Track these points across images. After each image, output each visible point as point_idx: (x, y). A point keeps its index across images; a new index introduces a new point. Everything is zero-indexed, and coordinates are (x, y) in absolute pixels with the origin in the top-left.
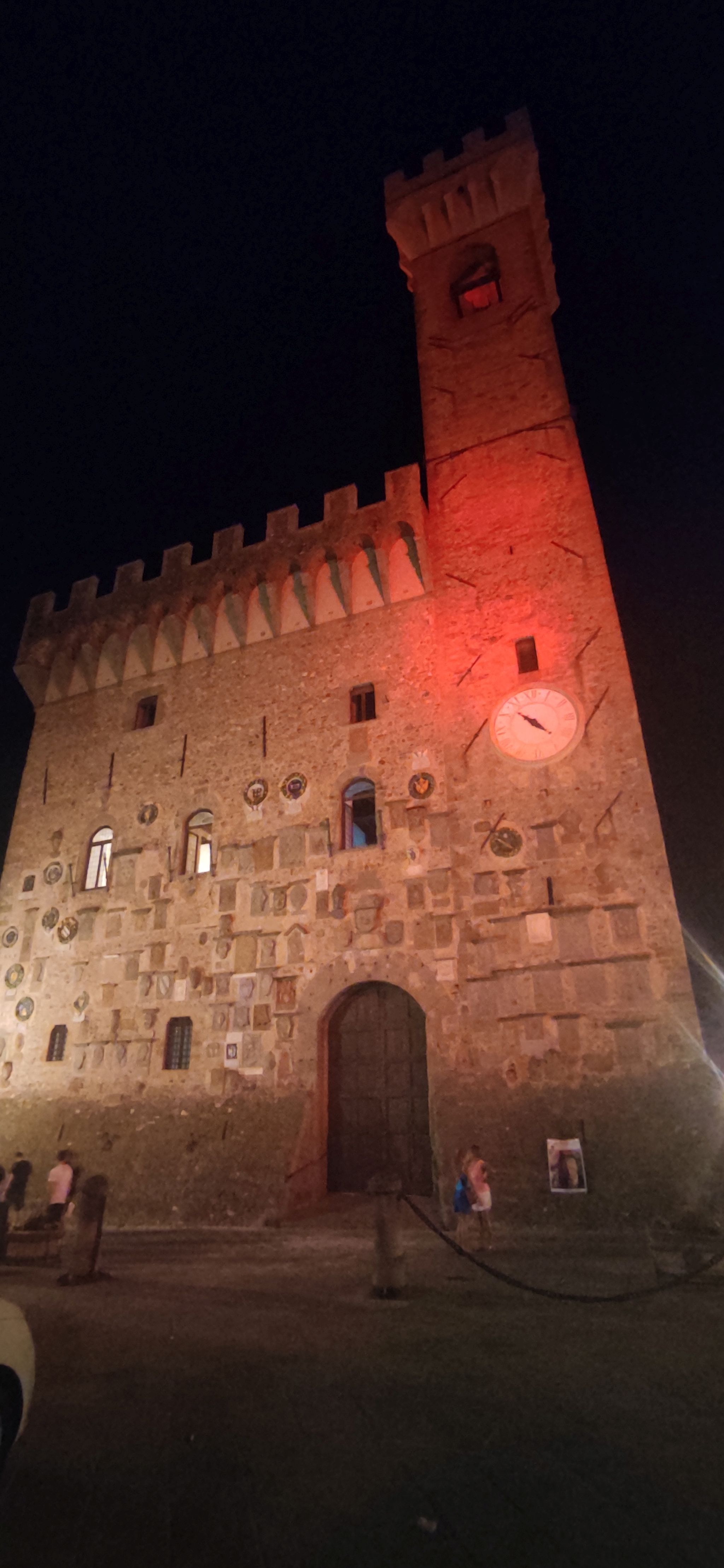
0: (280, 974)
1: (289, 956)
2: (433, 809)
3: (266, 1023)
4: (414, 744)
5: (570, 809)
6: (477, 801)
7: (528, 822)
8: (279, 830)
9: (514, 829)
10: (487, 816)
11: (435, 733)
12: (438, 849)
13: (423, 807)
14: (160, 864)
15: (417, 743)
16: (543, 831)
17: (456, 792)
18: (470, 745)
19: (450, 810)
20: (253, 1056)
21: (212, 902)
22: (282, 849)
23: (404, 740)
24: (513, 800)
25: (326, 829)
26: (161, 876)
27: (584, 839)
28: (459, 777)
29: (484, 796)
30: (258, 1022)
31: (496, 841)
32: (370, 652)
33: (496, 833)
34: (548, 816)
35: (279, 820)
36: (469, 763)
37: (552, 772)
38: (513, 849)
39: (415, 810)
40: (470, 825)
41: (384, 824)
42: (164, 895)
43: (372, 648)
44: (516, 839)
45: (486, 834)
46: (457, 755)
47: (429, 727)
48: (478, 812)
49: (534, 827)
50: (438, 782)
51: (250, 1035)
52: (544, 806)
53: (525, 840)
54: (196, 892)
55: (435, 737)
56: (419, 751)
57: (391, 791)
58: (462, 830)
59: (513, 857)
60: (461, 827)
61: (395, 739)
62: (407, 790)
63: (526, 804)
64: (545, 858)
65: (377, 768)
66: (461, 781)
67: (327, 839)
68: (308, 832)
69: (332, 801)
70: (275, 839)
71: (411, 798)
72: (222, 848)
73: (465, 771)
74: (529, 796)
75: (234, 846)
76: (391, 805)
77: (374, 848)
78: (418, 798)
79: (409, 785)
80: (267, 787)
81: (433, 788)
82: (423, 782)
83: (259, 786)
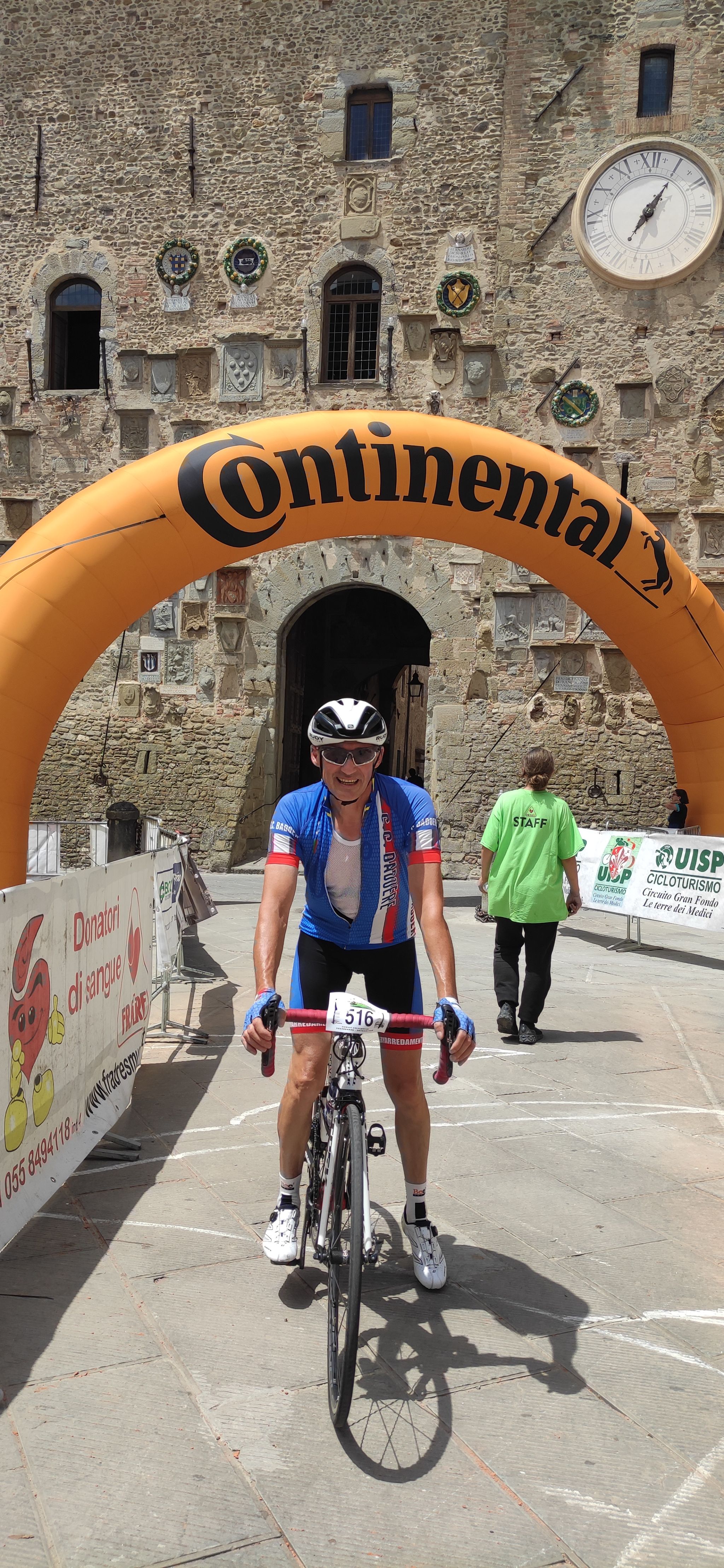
2: (472, 334)
3: (201, 628)
4: (451, 219)
5: (675, 364)
6: (540, 333)
7: (610, 376)
8: (220, 336)
9: (589, 385)
10: (552, 360)
11: (489, 205)
12: (472, 402)
13: (457, 331)
14: (11, 367)
15: (458, 218)
16: (630, 395)
17: (510, 314)
18: (541, 237)
19: (498, 341)
20: (181, 670)
21: (108, 441)
22: (225, 370)
23: (436, 210)
24: (594, 339)
25: (299, 346)
26: (15, 388)
27: (686, 412)
28: (518, 288)
29: (551, 325)
30: (188, 626)
31: (560, 400)
32: (389, 22)
33: (562, 387)
34: (642, 371)
35: (219, 319)
36: (537, 268)
37: (659, 301)
38: (582, 416)
39: (444, 334)
40: (525, 371)
41: (393, 351)
42: (22, 420)
43: (393, 13)
44: (589, 400)
45: (547, 388)
46: (518, 250)
47: (479, 192)
48: (539, 352)
49: (619, 387)
50: (484, 290)
51: (176, 642)
52: (639, 355)
53: (601, 404)
54: (78, 422)
55: (488, 212)
56: (459, 233)
57: (408, 295)
58: (511, 377)
59: (581, 428)
60: (511, 372)
61: (421, 205)
62: (434, 299)
63: (613, 347)
64: (627, 434)
65: (388, 251)
66: (519, 296)
67: (299, 361)
68: (269, 347)
69: (310, 299)
70: (212, 351)
71: (438, 313)
72: (122, 355)
73: (529, 280)
74: (620, 336)
75: (142, 353)
76: (405, 319)
77: (375, 386)
78: (450, 314)
79: (438, 292)
80: (197, 255)
81: (475, 300)
82: (463, 289)
83: (184, 252)
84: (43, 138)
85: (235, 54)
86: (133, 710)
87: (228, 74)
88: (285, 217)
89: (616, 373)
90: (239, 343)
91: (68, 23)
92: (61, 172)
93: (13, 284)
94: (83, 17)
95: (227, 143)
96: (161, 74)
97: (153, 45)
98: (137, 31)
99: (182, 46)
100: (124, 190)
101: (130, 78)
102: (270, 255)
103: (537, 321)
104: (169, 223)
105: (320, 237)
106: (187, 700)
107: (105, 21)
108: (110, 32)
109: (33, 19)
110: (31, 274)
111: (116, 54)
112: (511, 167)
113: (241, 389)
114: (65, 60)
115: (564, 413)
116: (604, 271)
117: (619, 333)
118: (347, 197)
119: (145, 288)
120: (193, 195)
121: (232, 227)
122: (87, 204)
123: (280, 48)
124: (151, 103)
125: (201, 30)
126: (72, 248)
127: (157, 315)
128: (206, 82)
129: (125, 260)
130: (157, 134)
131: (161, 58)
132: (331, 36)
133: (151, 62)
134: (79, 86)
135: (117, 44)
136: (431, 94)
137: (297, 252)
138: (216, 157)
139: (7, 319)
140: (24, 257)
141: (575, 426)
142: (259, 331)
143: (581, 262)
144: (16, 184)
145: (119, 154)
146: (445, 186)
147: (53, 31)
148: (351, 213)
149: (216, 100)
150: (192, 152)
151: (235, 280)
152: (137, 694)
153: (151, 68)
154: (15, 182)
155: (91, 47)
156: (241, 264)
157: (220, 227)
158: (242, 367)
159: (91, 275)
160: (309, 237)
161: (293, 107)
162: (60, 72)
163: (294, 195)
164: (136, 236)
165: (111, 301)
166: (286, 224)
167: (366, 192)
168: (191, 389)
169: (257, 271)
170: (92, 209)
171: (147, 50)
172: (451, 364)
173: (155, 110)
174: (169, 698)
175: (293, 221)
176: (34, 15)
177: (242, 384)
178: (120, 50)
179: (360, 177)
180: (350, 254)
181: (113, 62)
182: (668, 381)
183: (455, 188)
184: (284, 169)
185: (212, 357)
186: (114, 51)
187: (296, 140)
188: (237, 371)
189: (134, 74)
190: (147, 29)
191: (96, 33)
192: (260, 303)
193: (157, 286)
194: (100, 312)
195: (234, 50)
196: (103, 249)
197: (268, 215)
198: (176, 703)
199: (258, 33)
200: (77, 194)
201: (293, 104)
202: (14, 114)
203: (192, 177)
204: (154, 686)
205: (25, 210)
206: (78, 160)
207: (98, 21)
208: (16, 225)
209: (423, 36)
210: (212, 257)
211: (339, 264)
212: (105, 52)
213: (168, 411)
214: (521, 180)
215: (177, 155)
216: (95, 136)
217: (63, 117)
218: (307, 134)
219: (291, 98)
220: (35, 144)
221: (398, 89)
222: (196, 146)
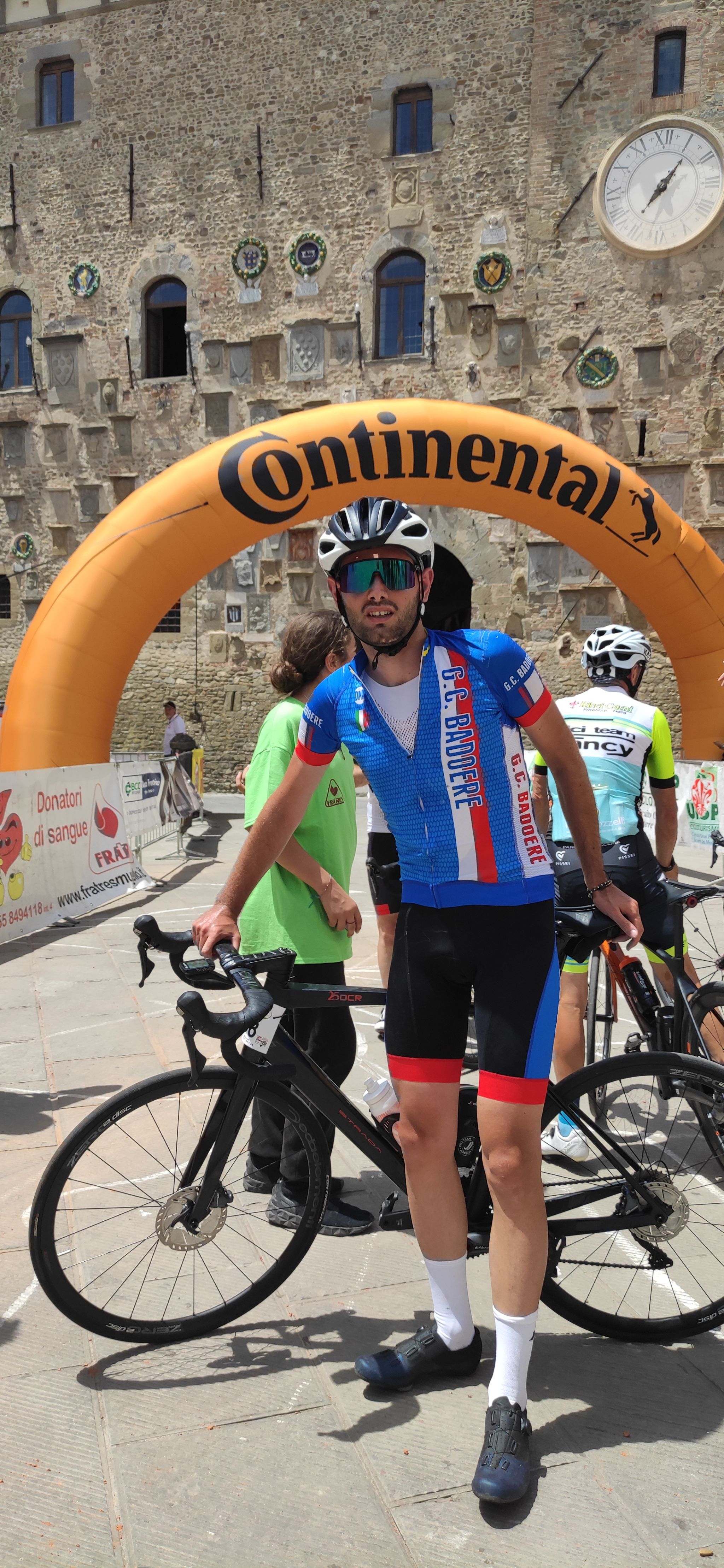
2: (504, 311)
3: (276, 583)
4: (486, 203)
5: (687, 326)
6: (565, 304)
7: (629, 341)
8: (287, 322)
9: (609, 350)
10: (577, 328)
11: (519, 189)
12: (506, 369)
13: (492, 307)
14: (113, 361)
15: (491, 203)
16: (647, 356)
17: (539, 288)
18: (566, 216)
19: (529, 313)
20: (261, 621)
21: (195, 421)
22: (292, 353)
23: (472, 196)
24: (614, 306)
25: (354, 328)
26: (117, 379)
27: (698, 371)
28: (546, 264)
29: (576, 297)
30: (266, 581)
31: (584, 365)
32: (428, 25)
33: (586, 353)
34: (658, 335)
35: (286, 307)
36: (562, 245)
37: (673, 268)
38: (604, 378)
39: (480, 310)
40: (552, 339)
41: (436, 328)
42: (125, 407)
43: (431, 17)
44: (609, 364)
45: (571, 354)
46: (545, 229)
47: (510, 177)
48: (565, 322)
49: (636, 350)
50: (515, 268)
51: (256, 596)
52: (655, 319)
53: (621, 366)
54: (170, 406)
55: (518, 195)
56: (492, 216)
57: (449, 276)
58: (540, 346)
59: (602, 390)
60: (540, 342)
61: (459, 193)
62: (472, 278)
63: (631, 314)
64: (644, 392)
65: (430, 237)
66: (547, 271)
67: (355, 341)
68: (329, 330)
69: (363, 284)
70: (280, 336)
71: (475, 291)
72: (206, 345)
73: (555, 255)
74: (637, 303)
75: (222, 342)
76: (447, 298)
77: (420, 361)
78: (486, 291)
79: (475, 272)
80: (267, 252)
81: (507, 277)
82: (496, 267)
83: (255, 249)
84: (135, 155)
85: (295, 66)
86: (223, 655)
87: (290, 85)
88: (341, 211)
89: (634, 337)
90: (303, 328)
91: (153, 51)
92: (151, 185)
93: (114, 287)
94: (165, 44)
95: (289, 147)
96: (233, 89)
97: (225, 63)
98: (211, 52)
99: (250, 62)
100: (204, 196)
101: (206, 96)
102: (329, 247)
103: (563, 294)
104: (242, 224)
105: (371, 228)
106: (266, 646)
107: (184, 46)
108: (188, 55)
109: (124, 49)
110: (129, 277)
111: (193, 75)
112: (538, 152)
113: (305, 369)
114: (151, 84)
115: (587, 377)
116: (622, 244)
117: (637, 300)
118: (394, 190)
119: (223, 283)
120: (261, 197)
121: (296, 224)
122: (173, 212)
123: (334, 57)
124: (224, 116)
125: (265, 47)
126: (161, 252)
127: (233, 307)
128: (270, 93)
129: (206, 259)
130: (230, 144)
131: (232, 75)
132: (378, 43)
133: (223, 80)
134: (163, 106)
135: (195, 66)
136: (467, 89)
137: (351, 243)
138: (281, 161)
139: (109, 318)
140: (122, 262)
141: (597, 388)
142: (320, 317)
143: (602, 237)
144: (114, 198)
145: (198, 164)
146: (480, 174)
147: (141, 59)
148: (398, 204)
149: (279, 110)
150: (260, 158)
151: (299, 271)
152: (225, 643)
153: (224, 85)
154: (113, 196)
155: (173, 70)
156: (304, 256)
157: (286, 225)
158: (306, 350)
159: (178, 275)
160: (361, 228)
161: (346, 111)
162: (147, 95)
163: (348, 191)
164: (215, 237)
165: (195, 297)
166: (342, 217)
167: (410, 184)
168: (264, 372)
169: (318, 262)
170: (177, 216)
171: (220, 69)
172: (487, 336)
173: (228, 122)
174: (251, 645)
175: (348, 214)
176: (125, 46)
177: (306, 364)
178: (197, 70)
179: (405, 171)
180: (396, 243)
181: (192, 81)
182: (680, 343)
183: (488, 175)
184: (339, 168)
185: (281, 342)
186: (192, 72)
187: (349, 140)
188: (302, 353)
189: (210, 91)
190: (220, 50)
191: (176, 57)
192: (320, 291)
193: (233, 281)
194: (185, 308)
195: (294, 62)
196: (187, 251)
197: (327, 210)
198: (258, 649)
199: (314, 45)
200: (164, 203)
201: (346, 108)
202: (111, 135)
203: (261, 180)
204: (238, 635)
205: (121, 221)
206: (164, 172)
207: (178, 47)
208: (115, 235)
209: (458, 37)
210: (279, 252)
211: (388, 251)
212: (185, 73)
213: (244, 393)
214: (548, 163)
215: (248, 162)
216: (178, 151)
217: (151, 135)
218: (358, 133)
219: (344, 103)
220: (128, 161)
221: (438, 87)
222: (263, 152)
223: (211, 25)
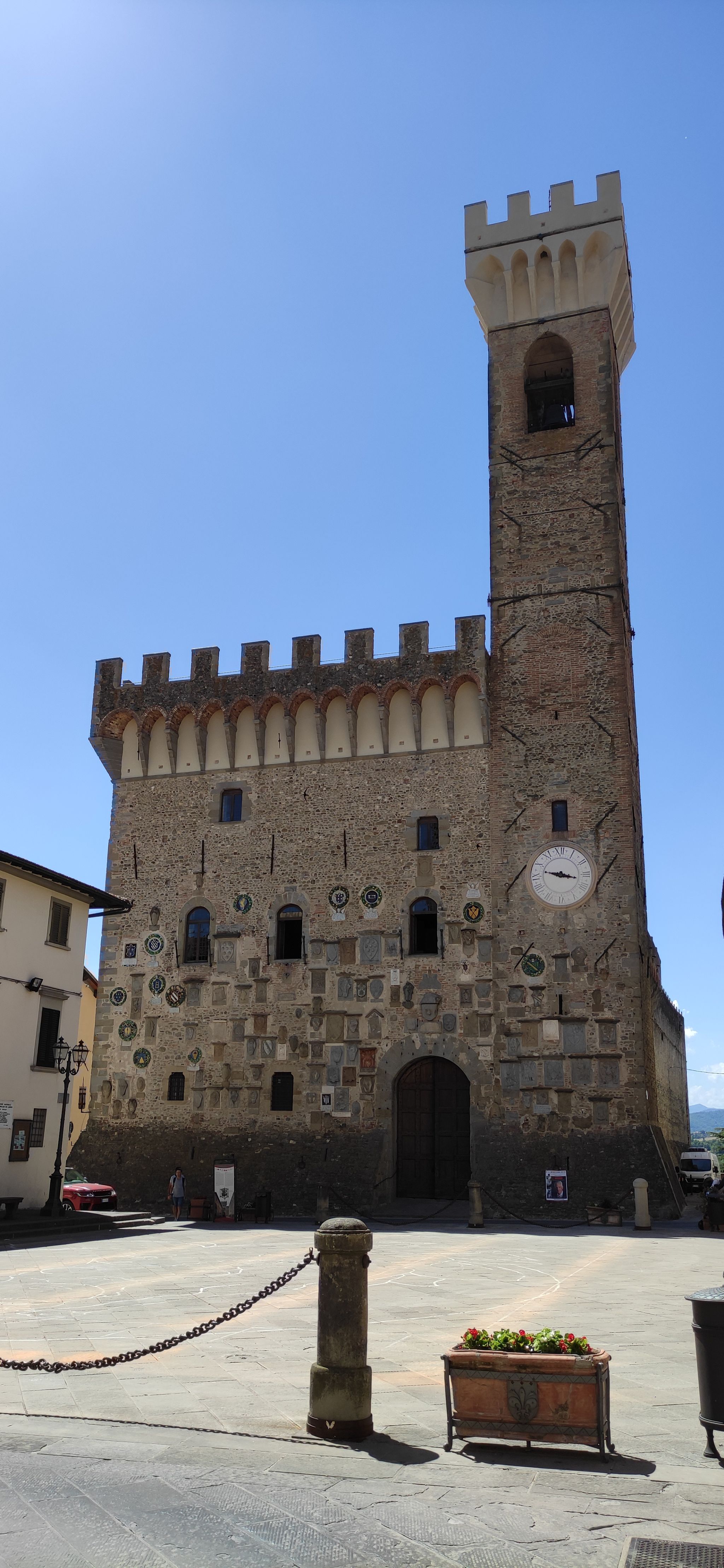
0: (363, 1046)
1: (369, 1034)
2: (481, 931)
3: (352, 1080)
4: (467, 877)
5: (579, 946)
6: (514, 931)
7: (549, 952)
8: (360, 932)
9: (539, 956)
10: (521, 943)
11: (486, 871)
12: (484, 964)
13: (474, 929)
14: (260, 949)
15: (470, 877)
16: (559, 960)
17: (499, 921)
18: (511, 885)
19: (495, 934)
20: (342, 1103)
21: (304, 986)
22: (362, 948)
23: (460, 872)
24: (540, 933)
25: (398, 936)
26: (260, 959)
27: (586, 969)
28: (502, 909)
29: (519, 927)
30: (346, 1080)
31: (526, 963)
32: (435, 789)
33: (526, 957)
34: (564, 949)
35: (359, 923)
36: (510, 900)
37: (569, 916)
38: (537, 971)
39: (468, 931)
40: (509, 948)
41: (445, 940)
42: (263, 975)
43: (437, 785)
44: (539, 964)
45: (519, 957)
46: (501, 891)
47: (479, 865)
48: (514, 940)
49: (554, 957)
50: (486, 910)
51: (340, 1088)
52: (562, 941)
53: (546, 965)
54: (291, 975)
55: (485, 874)
56: (472, 883)
57: (450, 912)
58: (502, 951)
59: (537, 977)
60: (502, 949)
61: (453, 870)
62: (463, 914)
63: (549, 938)
64: (559, 980)
65: (439, 892)
66: (503, 913)
67: (398, 944)
68: (384, 937)
69: (403, 914)
70: (356, 939)
71: (465, 921)
72: (313, 941)
73: (507, 905)
75: (323, 940)
76: (450, 923)
77: (436, 956)
78: (470, 922)
79: (464, 911)
80: (349, 893)
81: (481, 915)
82: (476, 910)
83: (342, 892)
84: (275, 840)
85: (364, 802)
86: (318, 1126)
87: (362, 811)
88: (391, 875)
89: (552, 950)
90: (369, 935)
91: (287, 789)
92: (283, 855)
93: (260, 908)
94: (294, 787)
95: (362, 842)
96: (331, 811)
97: (326, 798)
98: (319, 792)
99: (340, 799)
100: (313, 864)
101: (316, 813)
102: (383, 893)
103: (512, 925)
104: (335, 878)
105: (407, 885)
106: (346, 1119)
107: (304, 788)
109: (271, 787)
110: (269, 903)
111: (309, 802)
112: (495, 853)
113: (370, 958)
114: (286, 805)
115: (528, 970)
116: (542, 902)
117: (552, 931)
118: (419, 866)
119: (324, 909)
120: (346, 866)
121: (365, 880)
122: (296, 870)
123: (386, 800)
124: (326, 824)
125: (349, 792)
126: (288, 891)
127: (329, 922)
128: (352, 815)
129: (314, 896)
130: (329, 838)
131: (331, 804)
132: (409, 795)
133: (326, 806)
134: (292, 816)
135: (310, 798)
136: (456, 820)
137: (396, 892)
138: (357, 848)
139: (257, 925)
140: (265, 895)
141: (534, 976)
142: (379, 929)
143: (531, 896)
145: (311, 847)
146: (463, 862)
147: (281, 792)
148: (421, 874)
149: (356, 823)
150: (345, 846)
151: (367, 906)
152: (320, 1117)
153: (326, 808)
154: (260, 861)
155: (298, 799)
156: (370, 898)
157: (359, 880)
158: (371, 947)
159: (298, 904)
160: (402, 885)
161: (392, 826)
162: (283, 810)
163: (395, 865)
164: (319, 885)
165: (308, 916)
166: (390, 879)
167: (428, 864)
168: (346, 958)
169: (378, 901)
170: (298, 873)
171: (324, 801)
172: (472, 945)
173: (327, 827)
174: (337, 1118)
175: (394, 877)
177: (371, 955)
178: (311, 800)
179: (425, 858)
180: (421, 894)
181: (308, 806)
182: (576, 954)
183: (468, 863)
184: (389, 854)
185: (356, 941)
187: (395, 841)
188: (369, 949)
189: (318, 811)
190: (324, 792)
191: (300, 793)
192: (379, 916)
193: (329, 909)
194: (302, 921)
195: (364, 800)
196: (303, 891)
197: (382, 875)
198: (340, 1121)
199: (375, 793)
200: (290, 866)
201: (392, 824)
202: (262, 829)
203: (346, 857)
204: (329, 1112)
205: (265, 874)
206: (291, 850)
207: (301, 788)
208: (260, 881)
209: (451, 795)
210: (356, 894)
211: (416, 897)
212: (304, 801)
213: (334, 970)
214: (500, 859)
215: (338, 847)
216: (299, 839)
217: (284, 830)
218: (399, 837)
219: (391, 822)
220: (271, 843)
221: (441, 818)
222: (347, 843)
223: (320, 779)
